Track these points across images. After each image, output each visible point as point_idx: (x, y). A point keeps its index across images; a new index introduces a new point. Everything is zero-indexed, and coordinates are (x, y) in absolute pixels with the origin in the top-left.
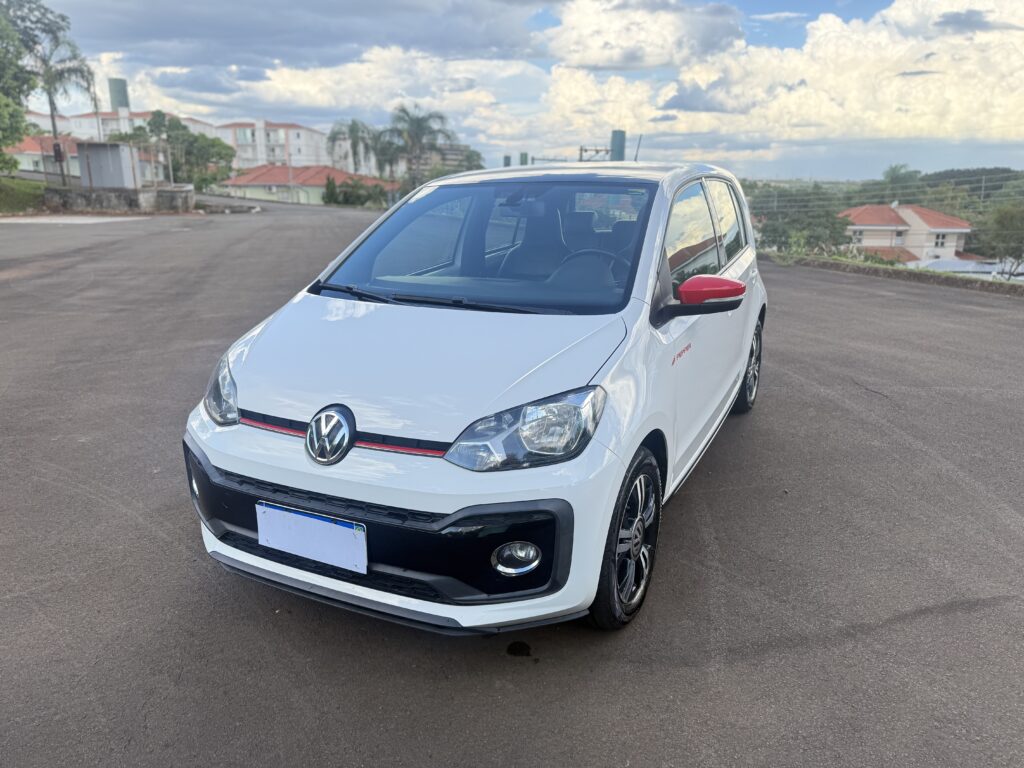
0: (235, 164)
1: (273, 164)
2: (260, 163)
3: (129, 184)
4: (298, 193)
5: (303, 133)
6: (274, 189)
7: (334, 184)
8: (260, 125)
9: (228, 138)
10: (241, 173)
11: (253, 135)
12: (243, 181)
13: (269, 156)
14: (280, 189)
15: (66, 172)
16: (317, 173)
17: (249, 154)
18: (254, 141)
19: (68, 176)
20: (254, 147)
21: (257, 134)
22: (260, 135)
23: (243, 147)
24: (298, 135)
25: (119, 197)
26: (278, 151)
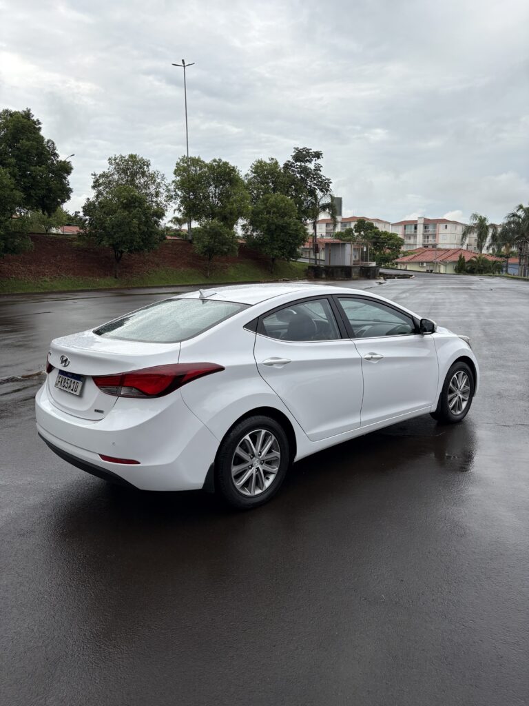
0: (403, 249)
1: (426, 246)
2: (418, 247)
3: (348, 263)
4: (439, 266)
5: (449, 226)
6: (425, 265)
7: (464, 260)
8: (421, 222)
9: (399, 232)
10: (405, 254)
11: (416, 228)
12: (405, 259)
13: (424, 241)
14: (428, 264)
15: (318, 258)
16: (454, 253)
17: (412, 241)
18: (416, 232)
19: (319, 260)
20: (415, 236)
21: (418, 227)
22: (420, 229)
23: (409, 237)
24: (446, 226)
25: (342, 271)
26: (430, 238)
